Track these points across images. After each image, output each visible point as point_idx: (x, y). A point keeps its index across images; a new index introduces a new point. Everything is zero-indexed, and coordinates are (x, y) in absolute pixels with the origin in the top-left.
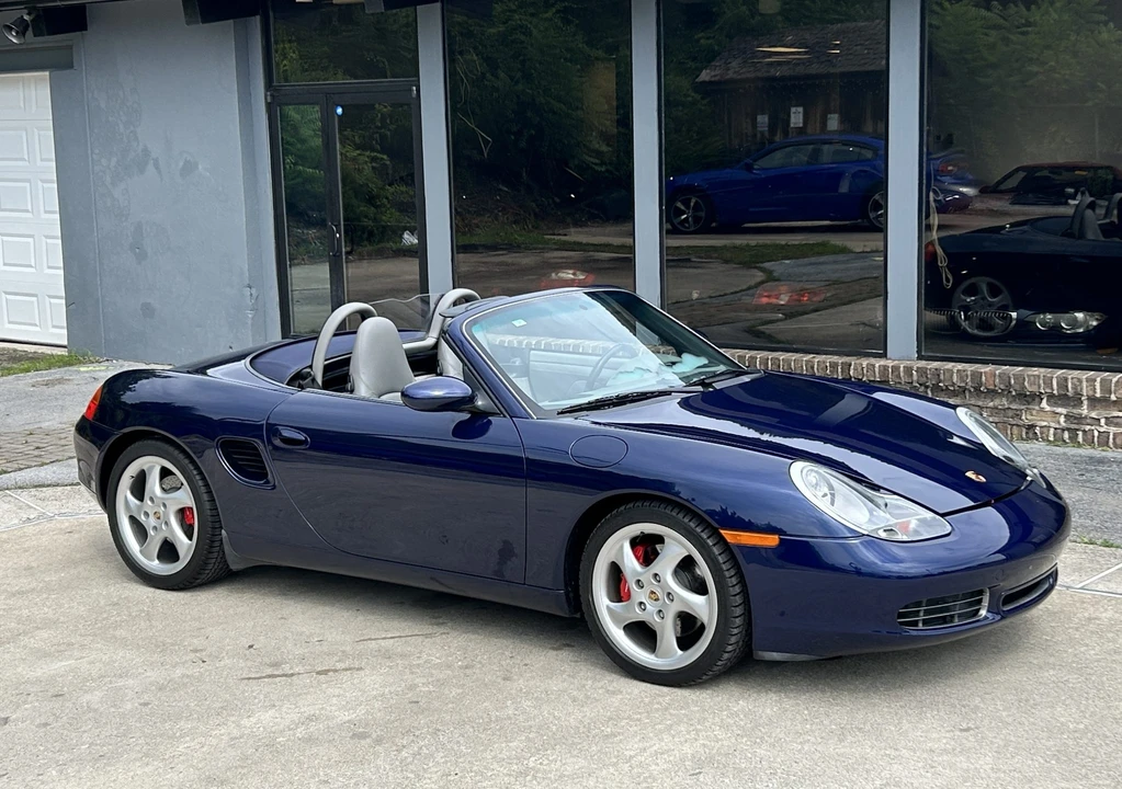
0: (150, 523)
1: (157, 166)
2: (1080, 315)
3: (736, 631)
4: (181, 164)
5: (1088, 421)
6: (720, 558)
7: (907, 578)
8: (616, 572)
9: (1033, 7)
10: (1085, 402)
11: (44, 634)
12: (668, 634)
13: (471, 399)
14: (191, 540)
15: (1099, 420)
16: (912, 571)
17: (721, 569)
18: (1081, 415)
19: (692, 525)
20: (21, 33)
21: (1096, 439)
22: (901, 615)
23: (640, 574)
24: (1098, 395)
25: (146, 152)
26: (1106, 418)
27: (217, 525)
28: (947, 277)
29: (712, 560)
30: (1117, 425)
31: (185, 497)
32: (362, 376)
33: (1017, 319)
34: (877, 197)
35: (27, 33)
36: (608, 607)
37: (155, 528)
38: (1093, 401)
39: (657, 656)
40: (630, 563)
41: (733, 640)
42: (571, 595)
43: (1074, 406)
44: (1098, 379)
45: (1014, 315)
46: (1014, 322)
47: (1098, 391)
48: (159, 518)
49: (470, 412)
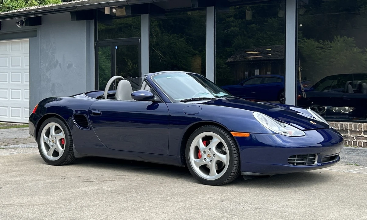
0: (50, 144)
1: (60, 66)
2: (347, 108)
3: (235, 166)
4: (67, 65)
5: (350, 138)
6: (230, 141)
7: (291, 148)
8: (197, 149)
9: (333, 42)
10: (349, 132)
11: (15, 173)
12: (213, 168)
13: (153, 97)
14: (63, 148)
15: (353, 137)
16: (293, 146)
17: (231, 145)
18: (347, 136)
19: (222, 131)
20: (21, 25)
21: (353, 144)
22: (289, 160)
23: (205, 149)
24: (353, 129)
25: (57, 61)
26: (356, 137)
27: (72, 143)
28: (304, 94)
29: (228, 142)
30: (359, 139)
31: (62, 135)
32: (119, 97)
33: (327, 109)
34: (282, 94)
35: (23, 25)
36: (194, 161)
37: (52, 145)
38: (352, 131)
39: (210, 176)
40: (202, 146)
41: (234, 168)
42: (183, 159)
43: (345, 133)
44: (353, 124)
45: (326, 107)
46: (326, 110)
47: (353, 128)
48: (53, 142)
49: (153, 102)
